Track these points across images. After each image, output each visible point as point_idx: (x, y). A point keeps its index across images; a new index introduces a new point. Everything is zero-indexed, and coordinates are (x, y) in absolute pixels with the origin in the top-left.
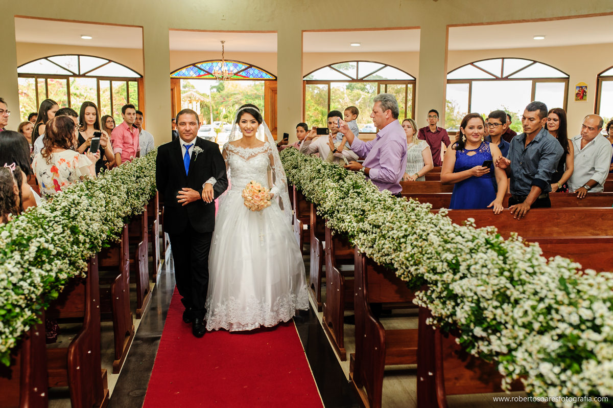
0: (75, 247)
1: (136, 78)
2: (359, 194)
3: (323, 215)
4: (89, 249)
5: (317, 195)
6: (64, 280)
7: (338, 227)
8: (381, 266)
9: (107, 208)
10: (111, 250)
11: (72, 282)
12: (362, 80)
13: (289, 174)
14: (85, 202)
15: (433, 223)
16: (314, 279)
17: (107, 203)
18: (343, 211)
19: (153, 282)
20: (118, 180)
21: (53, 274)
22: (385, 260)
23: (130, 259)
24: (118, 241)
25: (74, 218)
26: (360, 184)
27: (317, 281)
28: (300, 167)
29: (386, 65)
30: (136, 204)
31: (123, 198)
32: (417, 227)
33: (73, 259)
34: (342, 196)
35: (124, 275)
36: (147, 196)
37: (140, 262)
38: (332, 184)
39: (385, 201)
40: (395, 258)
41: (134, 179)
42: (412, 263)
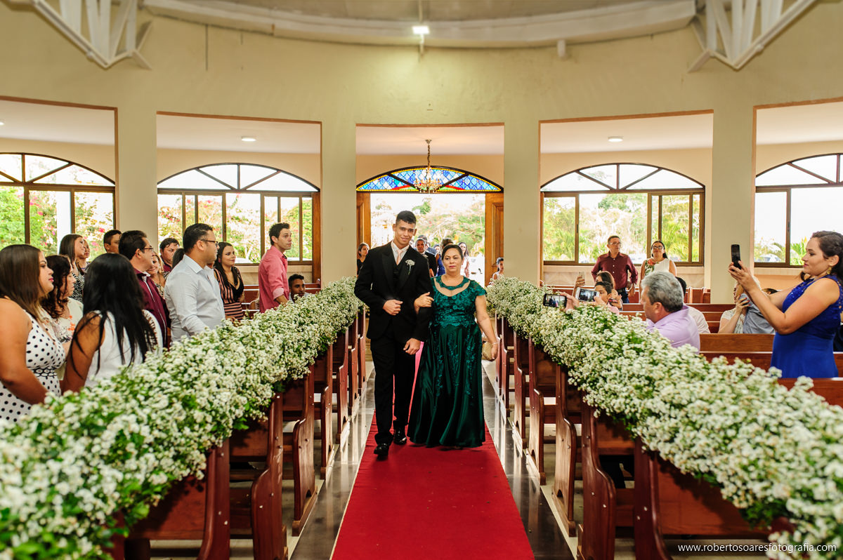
0: (187, 431)
1: (310, 192)
2: (638, 351)
3: (579, 384)
4: (212, 432)
5: (569, 352)
6: (158, 485)
7: (606, 404)
8: (688, 474)
9: (248, 368)
10: (251, 434)
11: (177, 489)
12: (624, 190)
13: (523, 321)
14: (211, 359)
15: (788, 404)
16: (562, 483)
17: (249, 360)
18: (615, 379)
19: (321, 479)
20: (270, 327)
21: (141, 477)
22: (698, 465)
23: (284, 444)
24: (262, 419)
25: (191, 385)
26: (639, 336)
27: (567, 487)
28: (540, 311)
29: (660, 169)
30: (295, 362)
31: (275, 353)
32: (757, 410)
33: (182, 449)
34: (611, 354)
35: (273, 471)
36: (313, 352)
37: (300, 450)
38: (593, 335)
39: (688, 363)
40: (719, 464)
41: (293, 325)
42: (754, 475)
